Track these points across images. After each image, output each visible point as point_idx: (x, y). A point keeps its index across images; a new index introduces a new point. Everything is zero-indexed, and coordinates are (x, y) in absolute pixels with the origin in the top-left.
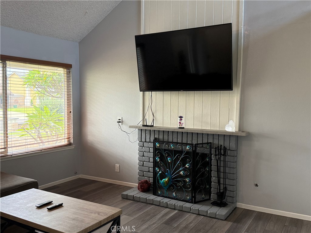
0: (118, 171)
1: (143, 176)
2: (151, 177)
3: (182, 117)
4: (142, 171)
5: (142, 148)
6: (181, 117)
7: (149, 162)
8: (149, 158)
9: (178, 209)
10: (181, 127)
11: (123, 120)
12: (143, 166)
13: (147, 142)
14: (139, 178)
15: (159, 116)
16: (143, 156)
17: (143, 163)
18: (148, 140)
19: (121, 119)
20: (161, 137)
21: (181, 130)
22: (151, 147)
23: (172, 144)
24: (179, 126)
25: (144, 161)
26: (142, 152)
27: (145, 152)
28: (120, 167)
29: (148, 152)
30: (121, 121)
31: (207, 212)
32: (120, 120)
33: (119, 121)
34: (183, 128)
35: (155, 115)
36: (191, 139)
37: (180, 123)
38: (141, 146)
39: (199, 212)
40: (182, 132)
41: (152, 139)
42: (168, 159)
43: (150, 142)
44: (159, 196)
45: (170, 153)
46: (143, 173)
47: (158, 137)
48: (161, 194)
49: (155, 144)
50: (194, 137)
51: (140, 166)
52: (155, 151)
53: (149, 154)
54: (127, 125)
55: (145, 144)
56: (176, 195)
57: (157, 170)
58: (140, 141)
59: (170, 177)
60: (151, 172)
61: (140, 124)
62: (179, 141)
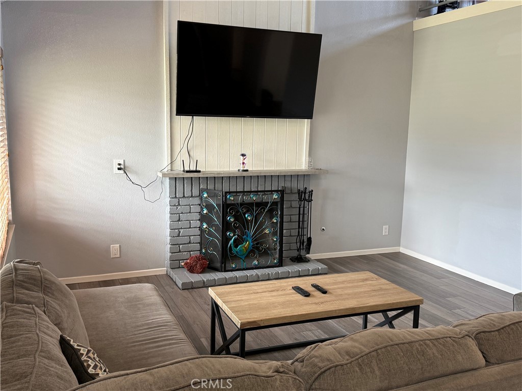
0: (118, 256)
1: (180, 251)
2: (192, 251)
3: (245, 156)
4: (178, 244)
5: (177, 208)
6: (243, 155)
7: (190, 228)
8: (190, 223)
9: (274, 278)
10: (245, 169)
11: (126, 164)
12: (179, 236)
13: (187, 197)
14: (170, 257)
15: (198, 155)
16: (179, 220)
17: (179, 232)
18: (188, 194)
19: (122, 162)
20: (211, 187)
21: (245, 174)
22: (192, 205)
23: (229, 194)
24: (242, 169)
25: (181, 228)
26: (177, 214)
27: (182, 213)
28: (121, 249)
29: (187, 213)
30: (122, 167)
32: (119, 164)
33: (119, 167)
34: (247, 171)
35: (191, 154)
36: (257, 186)
37: (243, 163)
38: (175, 205)
40: (244, 177)
41: (196, 192)
42: (246, 216)
43: (192, 196)
44: (232, 271)
45: (249, 206)
46: (180, 247)
47: (206, 188)
48: (236, 267)
49: (226, 197)
50: (261, 181)
51: (173, 237)
52: (227, 207)
53: (189, 217)
54: (136, 173)
55: (183, 201)
56: (259, 263)
57: (229, 234)
58: (172, 198)
59: (250, 241)
60: (193, 243)
61: (166, 170)
62: (240, 189)
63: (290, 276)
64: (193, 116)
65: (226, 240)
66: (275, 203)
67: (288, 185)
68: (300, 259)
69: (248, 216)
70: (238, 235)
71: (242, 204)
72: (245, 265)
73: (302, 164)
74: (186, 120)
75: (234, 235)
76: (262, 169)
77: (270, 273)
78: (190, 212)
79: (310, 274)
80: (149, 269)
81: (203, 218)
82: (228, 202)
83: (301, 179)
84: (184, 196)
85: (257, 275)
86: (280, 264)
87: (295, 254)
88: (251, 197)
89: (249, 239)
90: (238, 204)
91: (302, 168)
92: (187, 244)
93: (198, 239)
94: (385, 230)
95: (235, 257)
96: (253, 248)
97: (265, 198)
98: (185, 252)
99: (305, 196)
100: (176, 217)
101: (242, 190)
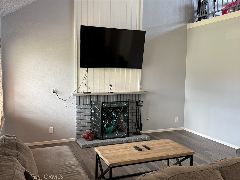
0: (53, 132)
1: (81, 130)
2: (87, 130)
3: (111, 85)
4: (80, 127)
5: (80, 110)
6: (110, 85)
7: (86, 119)
8: (86, 117)
9: (125, 142)
10: (111, 91)
11: (57, 90)
12: (81, 123)
13: (85, 105)
14: (77, 133)
15: (89, 85)
16: (81, 116)
17: (81, 121)
18: (85, 103)
19: (55, 89)
20: (96, 100)
21: (111, 94)
22: (87, 108)
23: (104, 103)
24: (110, 91)
25: (82, 119)
26: (80, 113)
27: (82, 112)
28: (54, 129)
29: (85, 112)
30: (55, 91)
31: (141, 138)
32: (54, 90)
33: (54, 91)
34: (112, 92)
35: (87, 85)
36: (117, 99)
37: (111, 89)
38: (79, 109)
39: (137, 140)
40: (111, 95)
41: (89, 102)
42: (112, 113)
43: (87, 104)
44: (105, 139)
45: (113, 109)
46: (81, 128)
47: (93, 100)
48: (107, 137)
49: (103, 104)
50: (119, 97)
51: (78, 123)
52: (103, 109)
53: (86, 114)
54: (61, 94)
55: (83, 107)
56: (118, 135)
57: (104, 122)
58: (78, 105)
59: (114, 125)
60: (88, 126)
61: (75, 92)
62: (109, 101)
63: (133, 141)
64: (87, 68)
65: (103, 124)
66: (125, 107)
67: (131, 99)
68: (137, 133)
69: (113, 113)
70: (108, 122)
71: (110, 108)
72: (111, 136)
73: (137, 89)
74: (84, 69)
75: (106, 122)
76: (119, 92)
77: (123, 140)
78: (86, 112)
79: (142, 140)
80: (67, 139)
81: (92, 115)
82: (104, 107)
83: (137, 96)
84: (83, 104)
85: (117, 141)
86: (128, 136)
87: (135, 131)
88: (114, 105)
89: (113, 124)
90: (108, 108)
91: (137, 91)
92: (85, 126)
93: (90, 124)
94: (176, 119)
95: (107, 133)
96: (115, 128)
97: (121, 105)
98: (84, 130)
99: (139, 104)
100: (79, 114)
101: (110, 101)
